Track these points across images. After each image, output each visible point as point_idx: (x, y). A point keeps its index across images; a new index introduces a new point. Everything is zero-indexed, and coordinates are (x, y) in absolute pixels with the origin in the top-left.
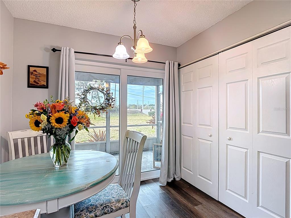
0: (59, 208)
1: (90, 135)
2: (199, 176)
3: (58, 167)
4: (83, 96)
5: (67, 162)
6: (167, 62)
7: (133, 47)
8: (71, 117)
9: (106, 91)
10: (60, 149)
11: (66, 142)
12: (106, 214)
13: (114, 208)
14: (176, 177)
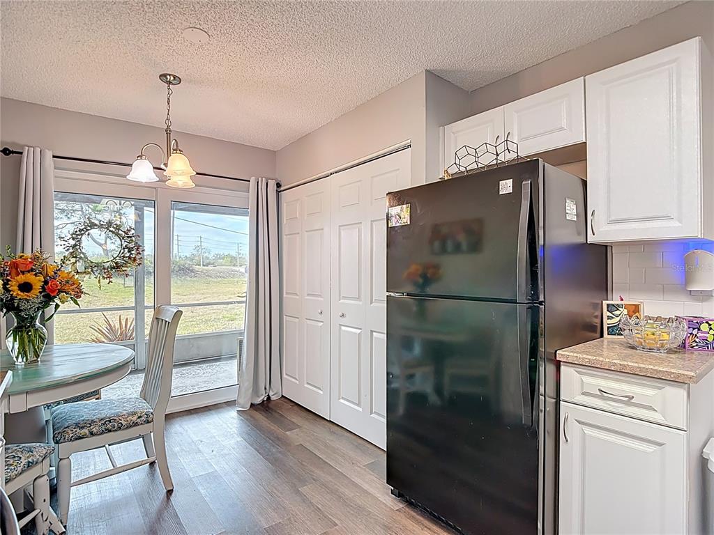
0: (29, 407)
1: (95, 330)
2: (306, 386)
3: (23, 363)
4: (72, 242)
5: (39, 356)
6: (253, 180)
7: (164, 164)
8: (46, 282)
9: (124, 232)
10: (25, 335)
11: (37, 323)
12: (110, 431)
13: (124, 423)
14: (271, 394)
